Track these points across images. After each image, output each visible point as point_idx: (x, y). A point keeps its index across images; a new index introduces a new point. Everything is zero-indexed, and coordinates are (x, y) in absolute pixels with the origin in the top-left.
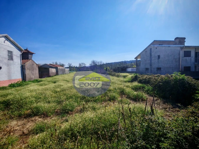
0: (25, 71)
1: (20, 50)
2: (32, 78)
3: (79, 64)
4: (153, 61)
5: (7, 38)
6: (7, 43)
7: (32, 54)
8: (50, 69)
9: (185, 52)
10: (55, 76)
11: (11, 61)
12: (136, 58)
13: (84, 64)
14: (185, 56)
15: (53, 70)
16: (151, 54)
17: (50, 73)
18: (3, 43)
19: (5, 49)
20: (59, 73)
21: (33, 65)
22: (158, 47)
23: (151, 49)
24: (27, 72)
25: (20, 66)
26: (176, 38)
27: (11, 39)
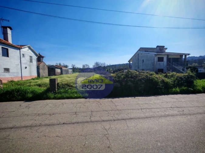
0: (39, 70)
1: (36, 55)
2: (44, 76)
3: (83, 66)
4: (140, 64)
5: (30, 48)
6: (30, 51)
7: (43, 57)
8: (56, 69)
9: (158, 58)
10: (60, 75)
11: (31, 63)
12: (129, 61)
13: (88, 65)
14: (159, 61)
15: (58, 71)
16: (138, 58)
17: (56, 72)
18: (27, 51)
19: (28, 55)
20: (63, 73)
21: (44, 66)
22: (143, 53)
23: (138, 54)
24: (41, 71)
25: (36, 66)
26: (158, 46)
27: (32, 48)
